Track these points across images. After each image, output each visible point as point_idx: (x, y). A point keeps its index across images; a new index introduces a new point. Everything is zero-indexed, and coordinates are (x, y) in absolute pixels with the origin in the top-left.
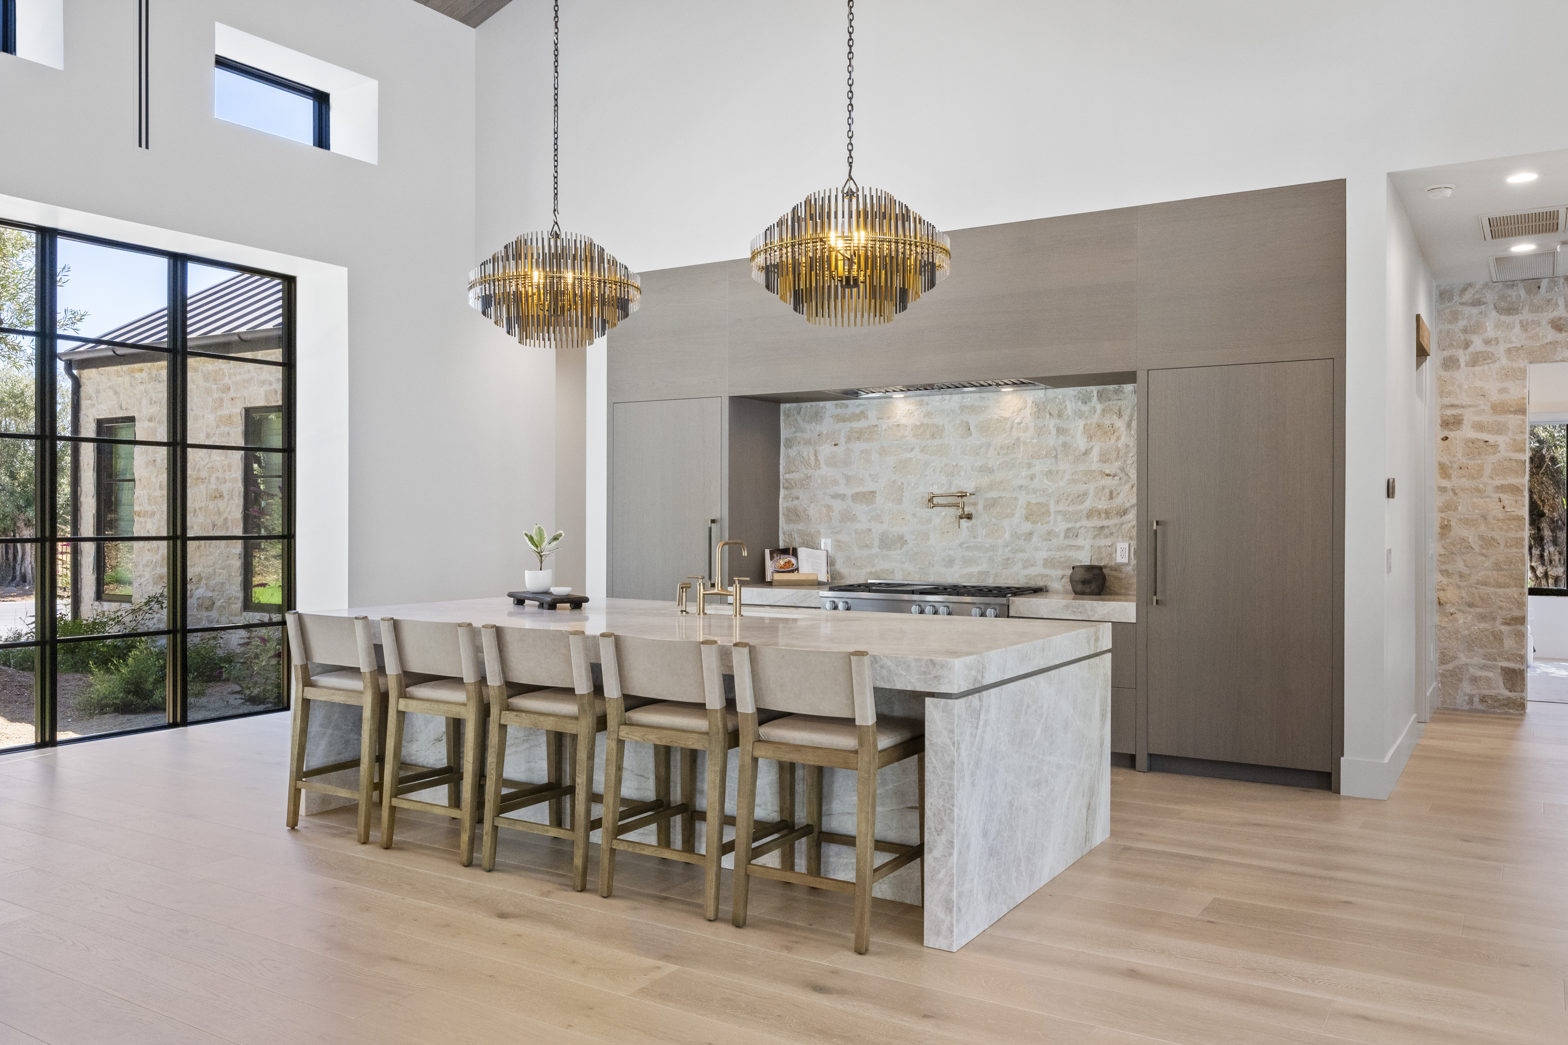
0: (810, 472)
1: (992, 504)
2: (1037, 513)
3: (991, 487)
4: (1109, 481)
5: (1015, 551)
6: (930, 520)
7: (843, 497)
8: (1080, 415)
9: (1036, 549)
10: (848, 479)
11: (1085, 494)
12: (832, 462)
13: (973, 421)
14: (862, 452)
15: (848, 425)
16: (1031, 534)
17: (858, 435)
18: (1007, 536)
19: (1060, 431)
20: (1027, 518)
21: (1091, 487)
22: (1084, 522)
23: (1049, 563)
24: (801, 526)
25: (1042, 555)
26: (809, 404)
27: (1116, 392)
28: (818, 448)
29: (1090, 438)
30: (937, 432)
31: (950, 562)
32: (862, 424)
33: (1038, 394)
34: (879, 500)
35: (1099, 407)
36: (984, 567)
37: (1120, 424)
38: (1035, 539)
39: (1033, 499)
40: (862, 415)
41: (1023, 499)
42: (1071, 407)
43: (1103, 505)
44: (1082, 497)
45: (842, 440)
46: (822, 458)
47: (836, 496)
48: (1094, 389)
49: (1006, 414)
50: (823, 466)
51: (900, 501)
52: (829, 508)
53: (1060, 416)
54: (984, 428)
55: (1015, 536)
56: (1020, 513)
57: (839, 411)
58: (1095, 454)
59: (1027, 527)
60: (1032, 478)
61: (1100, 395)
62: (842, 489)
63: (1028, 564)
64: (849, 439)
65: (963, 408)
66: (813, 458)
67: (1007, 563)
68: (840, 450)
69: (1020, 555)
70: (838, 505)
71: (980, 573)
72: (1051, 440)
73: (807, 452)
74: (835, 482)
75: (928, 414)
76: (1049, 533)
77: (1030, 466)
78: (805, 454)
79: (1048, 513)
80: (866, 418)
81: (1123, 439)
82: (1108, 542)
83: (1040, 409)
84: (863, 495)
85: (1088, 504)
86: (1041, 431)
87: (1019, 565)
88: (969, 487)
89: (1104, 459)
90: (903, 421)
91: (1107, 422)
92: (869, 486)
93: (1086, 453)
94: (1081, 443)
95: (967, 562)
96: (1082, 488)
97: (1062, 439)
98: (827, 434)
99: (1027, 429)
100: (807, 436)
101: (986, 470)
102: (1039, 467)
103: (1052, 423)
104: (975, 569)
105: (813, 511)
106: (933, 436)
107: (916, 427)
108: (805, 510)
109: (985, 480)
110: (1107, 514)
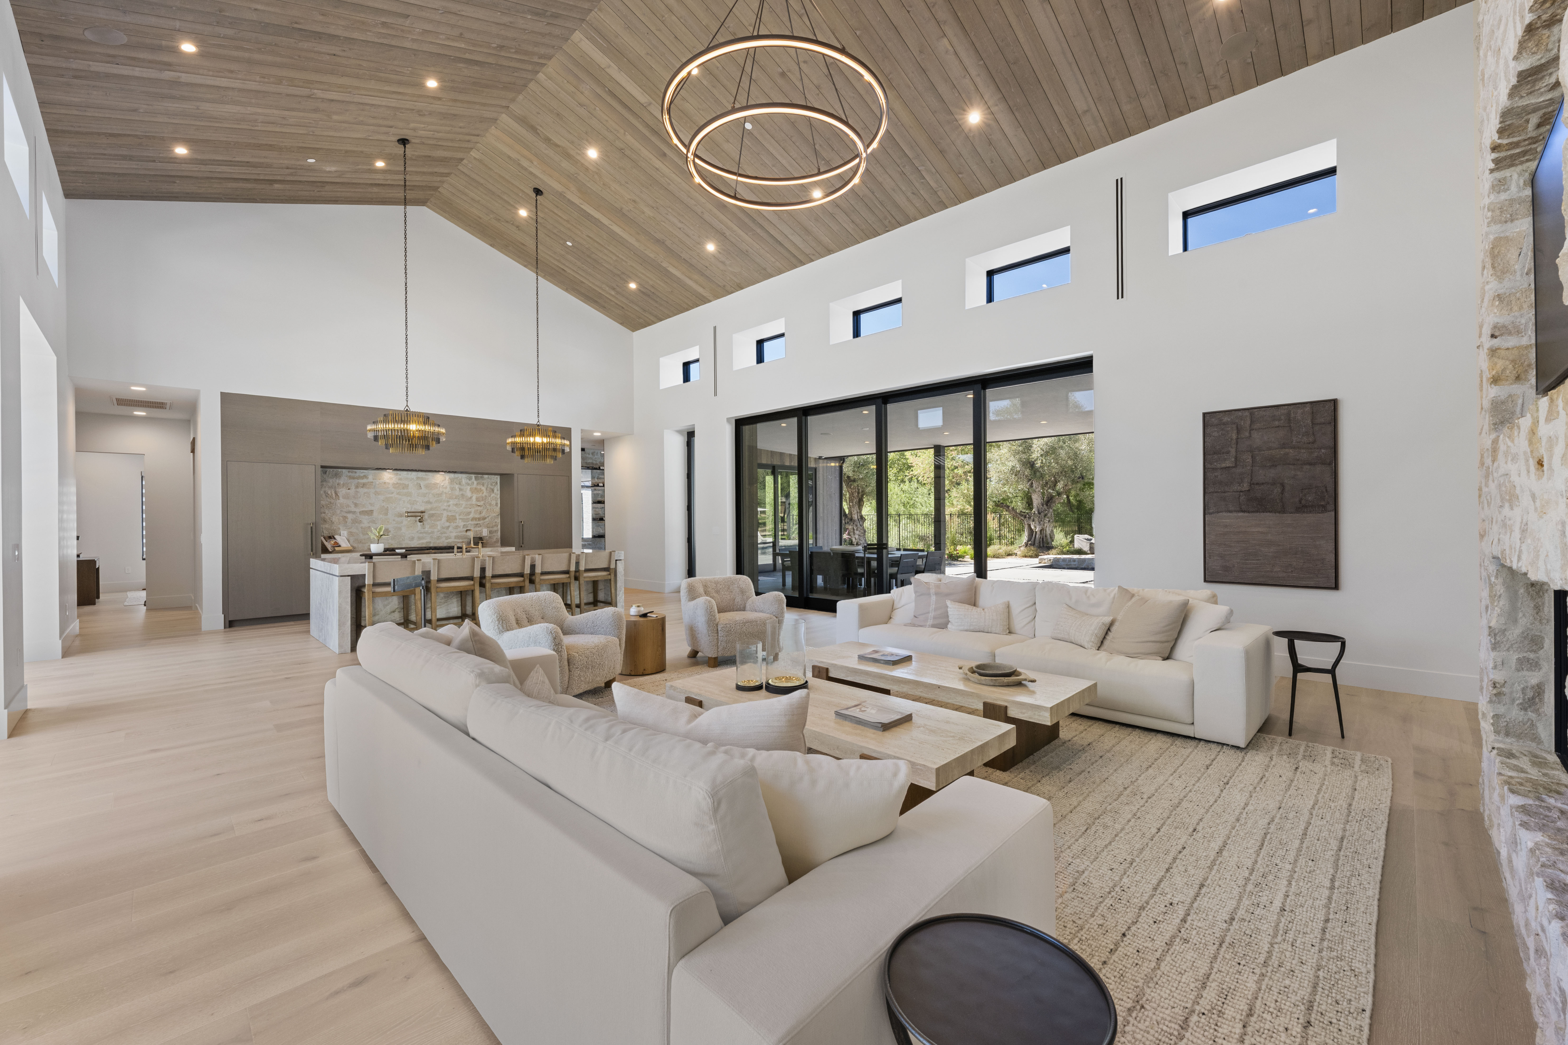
0: (332, 501)
1: (432, 516)
2: (451, 519)
3: (431, 509)
4: (479, 508)
5: (442, 533)
6: (402, 522)
7: (354, 513)
8: (468, 484)
9: (451, 532)
10: (356, 505)
11: (470, 512)
12: (347, 497)
13: (422, 484)
14: (365, 493)
15: (356, 481)
16: (449, 527)
17: (364, 485)
18: (439, 527)
19: (460, 490)
20: (447, 521)
21: (473, 510)
22: (470, 522)
23: (456, 537)
24: (327, 526)
25: (454, 534)
26: (331, 470)
27: (481, 477)
28: (337, 490)
29: (472, 493)
30: (406, 487)
31: (413, 538)
32: (365, 481)
33: (452, 475)
34: (375, 514)
35: (475, 482)
36: (428, 540)
37: (484, 488)
38: (450, 529)
39: (450, 514)
40: (365, 477)
41: (445, 514)
42: (464, 481)
43: (477, 516)
44: (469, 513)
45: (353, 487)
46: (340, 494)
47: (350, 512)
48: (473, 476)
49: (438, 482)
50: (341, 498)
51: (386, 514)
52: (345, 518)
53: (460, 484)
54: (427, 486)
55: (443, 528)
56: (444, 519)
57: (350, 474)
58: (474, 498)
59: (448, 524)
60: (449, 506)
61: (476, 478)
62: (353, 509)
63: (447, 538)
64: (357, 487)
65: (418, 478)
66: (334, 494)
67: (438, 538)
68: (352, 491)
69: (444, 535)
70: (350, 516)
71: (427, 542)
72: (457, 493)
73: (331, 492)
74: (348, 506)
75: (400, 479)
76: (457, 526)
77: (448, 502)
78: (329, 492)
79: (456, 519)
80: (368, 478)
81: (485, 494)
82: (480, 529)
83: (452, 481)
84: (366, 512)
85: (471, 516)
86: (452, 489)
87: (444, 539)
88: (422, 509)
89: (478, 500)
90: (387, 481)
91: (479, 487)
92: (370, 508)
93: (471, 498)
94: (469, 494)
95: (419, 538)
96: (469, 510)
97: (461, 493)
98: (344, 484)
99: (446, 488)
100: (330, 485)
101: (429, 502)
102: (452, 502)
103: (457, 486)
104: (424, 541)
105: (335, 519)
106: (403, 488)
107: (394, 484)
108: (330, 518)
109: (429, 506)
110: (479, 519)
